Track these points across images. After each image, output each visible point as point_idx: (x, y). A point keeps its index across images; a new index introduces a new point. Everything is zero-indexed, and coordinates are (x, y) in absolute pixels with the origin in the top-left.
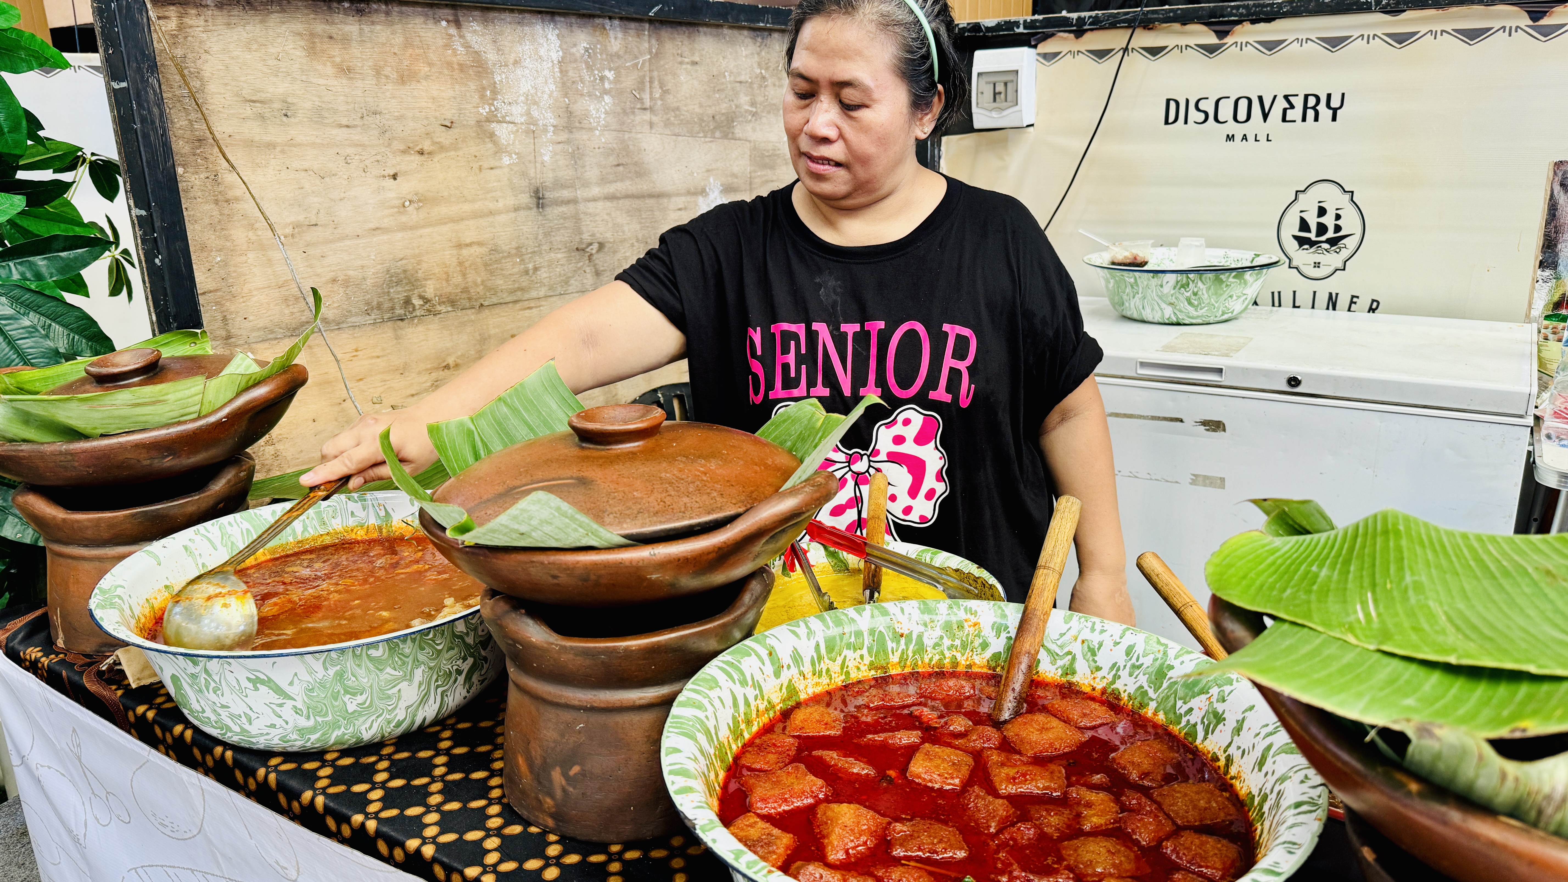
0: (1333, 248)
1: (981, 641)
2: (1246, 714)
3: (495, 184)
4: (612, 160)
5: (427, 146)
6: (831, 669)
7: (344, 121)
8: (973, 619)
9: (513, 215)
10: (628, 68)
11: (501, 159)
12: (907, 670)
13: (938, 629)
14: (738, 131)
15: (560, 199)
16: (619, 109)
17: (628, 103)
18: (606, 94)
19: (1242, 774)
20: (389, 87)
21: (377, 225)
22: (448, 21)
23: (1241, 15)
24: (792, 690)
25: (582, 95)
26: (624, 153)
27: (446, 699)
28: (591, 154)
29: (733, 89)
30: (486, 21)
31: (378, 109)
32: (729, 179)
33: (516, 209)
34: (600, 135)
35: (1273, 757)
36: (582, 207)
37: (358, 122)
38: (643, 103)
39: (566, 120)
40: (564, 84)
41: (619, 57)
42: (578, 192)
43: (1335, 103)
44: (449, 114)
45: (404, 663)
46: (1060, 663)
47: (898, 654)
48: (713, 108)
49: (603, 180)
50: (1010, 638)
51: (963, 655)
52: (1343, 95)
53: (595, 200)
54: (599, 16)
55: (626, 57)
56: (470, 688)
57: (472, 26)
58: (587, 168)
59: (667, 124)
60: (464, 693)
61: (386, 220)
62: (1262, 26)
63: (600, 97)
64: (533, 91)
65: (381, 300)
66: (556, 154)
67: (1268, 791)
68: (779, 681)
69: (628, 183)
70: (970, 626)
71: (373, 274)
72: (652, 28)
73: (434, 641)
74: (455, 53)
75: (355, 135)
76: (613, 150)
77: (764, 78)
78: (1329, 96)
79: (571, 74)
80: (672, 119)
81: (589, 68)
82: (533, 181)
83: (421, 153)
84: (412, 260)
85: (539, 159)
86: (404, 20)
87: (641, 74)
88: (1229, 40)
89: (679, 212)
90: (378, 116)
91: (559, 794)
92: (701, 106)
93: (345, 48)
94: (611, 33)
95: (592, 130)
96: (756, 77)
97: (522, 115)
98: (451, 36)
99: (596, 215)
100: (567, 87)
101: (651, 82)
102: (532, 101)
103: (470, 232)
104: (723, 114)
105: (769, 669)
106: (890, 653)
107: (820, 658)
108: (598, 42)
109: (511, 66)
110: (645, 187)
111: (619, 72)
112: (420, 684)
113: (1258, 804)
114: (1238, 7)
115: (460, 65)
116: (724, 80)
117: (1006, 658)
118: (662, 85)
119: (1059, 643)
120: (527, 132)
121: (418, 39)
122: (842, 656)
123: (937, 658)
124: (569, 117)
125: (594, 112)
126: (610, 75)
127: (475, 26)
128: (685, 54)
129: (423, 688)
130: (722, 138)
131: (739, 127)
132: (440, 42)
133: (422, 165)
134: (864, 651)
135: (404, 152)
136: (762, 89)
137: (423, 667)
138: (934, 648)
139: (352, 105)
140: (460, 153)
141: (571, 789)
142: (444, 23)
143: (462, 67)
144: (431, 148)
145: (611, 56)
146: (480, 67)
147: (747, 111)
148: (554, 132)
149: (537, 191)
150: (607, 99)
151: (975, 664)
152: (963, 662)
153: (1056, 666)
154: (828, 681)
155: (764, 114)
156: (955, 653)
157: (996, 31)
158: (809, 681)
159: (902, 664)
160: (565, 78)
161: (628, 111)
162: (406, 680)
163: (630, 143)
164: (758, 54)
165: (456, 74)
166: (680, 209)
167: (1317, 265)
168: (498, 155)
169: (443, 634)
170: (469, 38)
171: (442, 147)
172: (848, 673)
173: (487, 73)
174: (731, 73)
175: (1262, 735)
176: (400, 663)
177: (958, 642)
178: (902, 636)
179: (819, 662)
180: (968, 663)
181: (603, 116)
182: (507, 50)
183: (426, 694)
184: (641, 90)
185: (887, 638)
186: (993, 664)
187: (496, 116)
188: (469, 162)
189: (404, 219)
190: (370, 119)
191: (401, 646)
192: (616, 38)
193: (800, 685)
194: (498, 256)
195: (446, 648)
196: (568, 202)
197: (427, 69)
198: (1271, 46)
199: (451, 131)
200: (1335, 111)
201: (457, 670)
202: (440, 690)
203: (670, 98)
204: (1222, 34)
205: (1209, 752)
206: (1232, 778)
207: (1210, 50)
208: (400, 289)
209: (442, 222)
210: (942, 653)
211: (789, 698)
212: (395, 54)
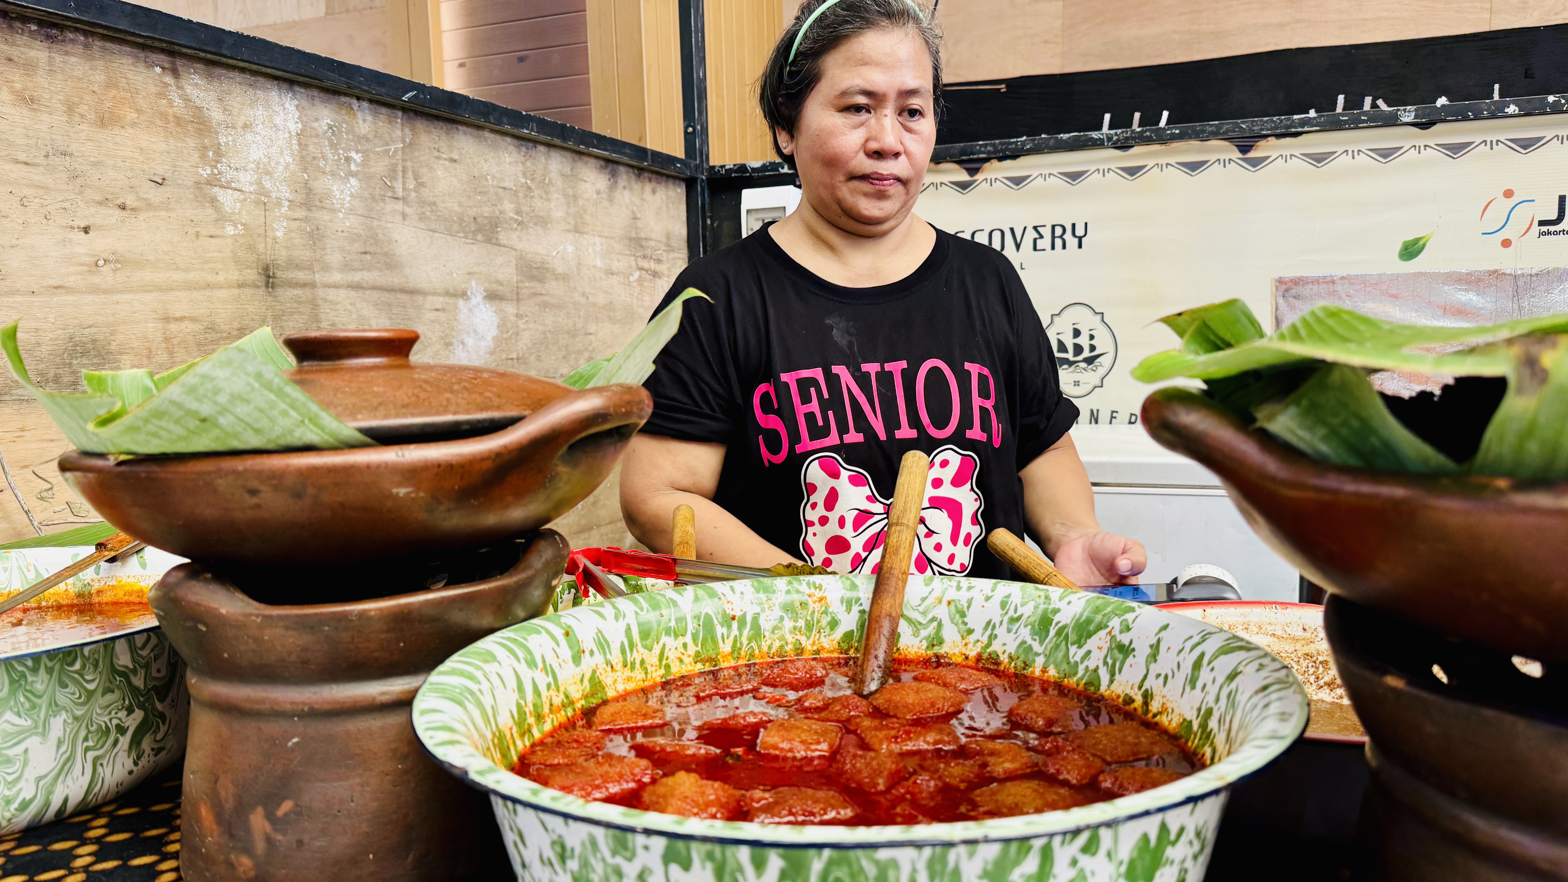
0: (1090, 367)
1: (829, 619)
2: (1161, 635)
3: (215, 254)
4: (358, 246)
5: (130, 200)
6: (647, 661)
7: (22, 157)
8: (818, 594)
9: (236, 291)
10: (378, 153)
11: (224, 228)
12: (742, 662)
13: (777, 608)
14: (503, 237)
15: (295, 281)
16: (366, 194)
17: (377, 189)
18: (352, 176)
19: (1168, 705)
20: (84, 127)
21: (60, 283)
22: (163, 68)
23: (989, 152)
24: (596, 684)
25: (324, 173)
26: (372, 241)
27: (99, 769)
28: (333, 237)
29: (496, 194)
30: (211, 77)
31: (69, 150)
32: (494, 285)
33: (241, 285)
34: (344, 218)
35: (1209, 663)
36: (320, 292)
37: (40, 160)
38: (394, 192)
39: (304, 196)
40: (303, 158)
41: (368, 140)
42: (317, 276)
43: (1080, 232)
44: (161, 169)
45: (34, 706)
46: (924, 633)
47: (729, 643)
48: (475, 209)
49: (347, 267)
50: (862, 612)
51: (808, 638)
52: (1086, 224)
53: (336, 286)
54: (346, 95)
55: (376, 141)
56: (139, 758)
57: (193, 79)
58: (328, 251)
59: (422, 218)
60: (129, 764)
61: (72, 279)
62: (1008, 163)
63: (345, 178)
64: (265, 160)
65: (60, 371)
66: (291, 231)
67: (1211, 704)
68: (578, 671)
69: (376, 274)
70: (814, 602)
71: (51, 340)
72: (406, 116)
73: (82, 676)
74: (170, 102)
75: (36, 176)
76: (359, 236)
77: (529, 188)
78: (1074, 225)
79: (311, 148)
80: (428, 213)
81: (332, 145)
82: (263, 257)
83: (123, 207)
84: (104, 330)
85: (269, 233)
86: (107, 58)
87: (393, 161)
88: (979, 177)
89: (436, 312)
90: (68, 158)
91: (260, 846)
92: (461, 205)
93: (28, 75)
94: (359, 114)
95: (334, 211)
96: (522, 187)
97: (251, 184)
98: (166, 85)
99: (337, 304)
100: (306, 161)
101: (404, 171)
102: (264, 170)
103: (181, 305)
104: (486, 217)
105: (565, 652)
106: (720, 641)
107: (632, 645)
108: (344, 121)
109: (239, 130)
110: (397, 281)
111: (368, 155)
112: (60, 743)
113: (1200, 726)
114: (985, 146)
115: (177, 118)
116: (486, 183)
117: (861, 637)
118: (416, 177)
119: (921, 609)
120: (257, 203)
121: (124, 80)
122: (661, 644)
123: (777, 644)
124: (307, 194)
125: (337, 193)
126: (357, 157)
127: (197, 79)
128: (443, 149)
129: (63, 748)
130: (484, 242)
131: (503, 233)
132: (153, 89)
133: (123, 221)
134: (688, 639)
135: (100, 203)
136: (528, 199)
137: (64, 715)
138: (773, 632)
139: (34, 140)
140: (173, 214)
141: (279, 837)
142: (158, 70)
143: (179, 121)
144: (136, 204)
145: (359, 137)
146: (201, 124)
147: (512, 219)
148: (289, 207)
149: (266, 269)
150: (353, 181)
151: (823, 648)
152: (809, 648)
153: (919, 638)
154: (643, 676)
155: (531, 225)
156: (798, 637)
157: (761, 172)
158: (619, 674)
159: (736, 655)
160: (304, 153)
161: (377, 197)
162: (36, 734)
163: (379, 231)
164: (523, 163)
165: (172, 127)
166: (437, 310)
167: (1077, 383)
168: (220, 222)
169: (96, 666)
170: (188, 91)
171: (149, 205)
172: (667, 667)
173: (210, 132)
174: (494, 177)
175: (1187, 649)
176: (27, 705)
177: (801, 623)
178: (733, 618)
179: (631, 650)
180: (815, 648)
181: (348, 199)
182: (235, 111)
183: (68, 760)
184: (393, 178)
185: (716, 622)
186: (845, 646)
187: (219, 180)
188: (183, 226)
189: (96, 280)
190: (57, 159)
191: (30, 679)
192: (364, 121)
193: (607, 679)
194: (215, 336)
195: (100, 690)
196: (304, 285)
197: (134, 115)
198: (1018, 181)
199: (161, 189)
200: (1080, 239)
201: (118, 726)
202: (91, 755)
203: (426, 192)
204: (973, 172)
205: (1118, 697)
206: (1155, 716)
207: (963, 186)
208: (86, 362)
209: (146, 288)
210: (782, 638)
211: (593, 694)
212: (94, 92)
